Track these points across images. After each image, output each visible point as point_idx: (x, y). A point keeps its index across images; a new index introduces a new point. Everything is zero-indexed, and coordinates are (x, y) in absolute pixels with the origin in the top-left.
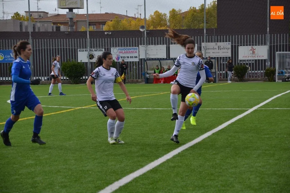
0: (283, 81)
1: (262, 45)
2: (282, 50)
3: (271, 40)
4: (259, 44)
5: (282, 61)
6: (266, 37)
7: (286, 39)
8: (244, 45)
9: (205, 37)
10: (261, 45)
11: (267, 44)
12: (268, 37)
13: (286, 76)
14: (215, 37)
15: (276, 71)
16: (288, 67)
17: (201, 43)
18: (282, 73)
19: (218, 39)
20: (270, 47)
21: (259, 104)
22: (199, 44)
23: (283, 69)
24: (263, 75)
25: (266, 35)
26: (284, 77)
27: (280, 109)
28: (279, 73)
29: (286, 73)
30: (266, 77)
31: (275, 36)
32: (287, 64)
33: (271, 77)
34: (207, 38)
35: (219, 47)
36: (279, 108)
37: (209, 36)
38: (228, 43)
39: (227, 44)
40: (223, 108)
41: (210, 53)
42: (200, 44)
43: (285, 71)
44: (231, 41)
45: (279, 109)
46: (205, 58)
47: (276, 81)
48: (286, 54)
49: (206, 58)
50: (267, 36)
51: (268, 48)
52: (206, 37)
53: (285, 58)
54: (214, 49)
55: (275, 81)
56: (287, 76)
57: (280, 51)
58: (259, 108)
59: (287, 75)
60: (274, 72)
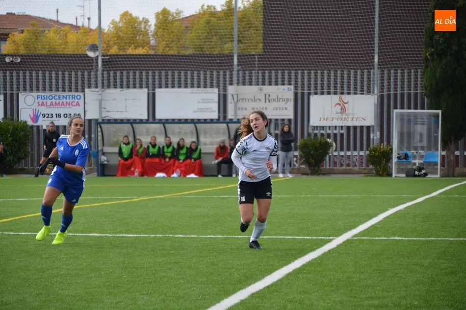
0: (407, 176)
1: (363, 94)
2: (405, 106)
3: (382, 83)
5: (405, 130)
6: (372, 76)
7: (416, 81)
8: (322, 93)
9: (235, 73)
10: (361, 94)
11: (374, 93)
12: (376, 76)
13: (415, 164)
14: (258, 73)
15: (392, 152)
16: (419, 145)
17: (226, 87)
18: (406, 156)
19: (264, 79)
20: (381, 98)
21: (355, 227)
22: (221, 87)
23: (409, 149)
24: (364, 160)
25: (372, 71)
26: (410, 167)
27: (404, 238)
28: (399, 158)
29: (415, 157)
30: (371, 167)
31: (390, 73)
32: (417, 138)
33: (382, 165)
34: (241, 75)
35: (267, 96)
36: (401, 236)
37: (244, 71)
38: (286, 87)
39: (284, 89)
40: (274, 235)
41: (246, 109)
42: (225, 89)
43: (413, 153)
44: (293, 82)
45: (401, 238)
46: (235, 120)
47: (394, 175)
48: (416, 116)
49: (238, 120)
50: (374, 74)
51: (376, 101)
52: (238, 74)
53: (412, 123)
54: (255, 100)
55: (390, 175)
56: (417, 165)
57: (402, 108)
58: (355, 236)
59: (417, 162)
60: (387, 155)
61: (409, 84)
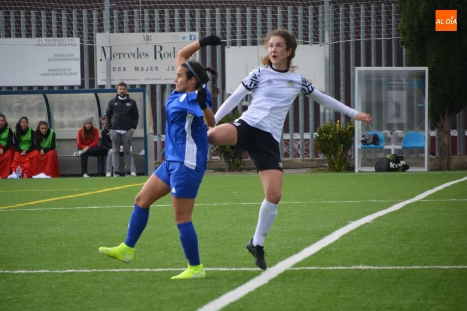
0: (377, 170)
1: (307, 43)
2: (373, 62)
3: (336, 26)
4: (307, 39)
5: (374, 99)
6: (320, 15)
7: (389, 22)
8: (244, 43)
9: (106, 13)
10: (305, 43)
11: (323, 41)
12: (326, 15)
13: (389, 151)
14: (143, 13)
15: (353, 134)
16: (395, 121)
17: (92, 35)
18: (376, 140)
19: (152, 21)
20: (336, 49)
21: (297, 251)
22: (85, 36)
23: (379, 128)
24: (311, 147)
25: (320, 7)
26: (381, 155)
27: (372, 267)
28: (364, 142)
29: (388, 141)
30: (321, 156)
31: (349, 10)
32: (392, 110)
33: (339, 154)
34: (116, 16)
35: (158, 49)
36: (367, 264)
37: (120, 9)
38: (187, 34)
39: (184, 38)
40: (171, 267)
41: (125, 69)
42: (91, 39)
43: (385, 135)
44: (198, 27)
45: (368, 267)
46: (108, 87)
47: (357, 170)
48: (389, 75)
49: (113, 86)
50: (323, 13)
51: (327, 56)
52: (112, 14)
53: (384, 87)
54: (139, 56)
55: (352, 169)
56: (393, 152)
57: (368, 64)
58: (297, 265)
59: (393, 147)
60: (346, 138)
61: (379, 27)
